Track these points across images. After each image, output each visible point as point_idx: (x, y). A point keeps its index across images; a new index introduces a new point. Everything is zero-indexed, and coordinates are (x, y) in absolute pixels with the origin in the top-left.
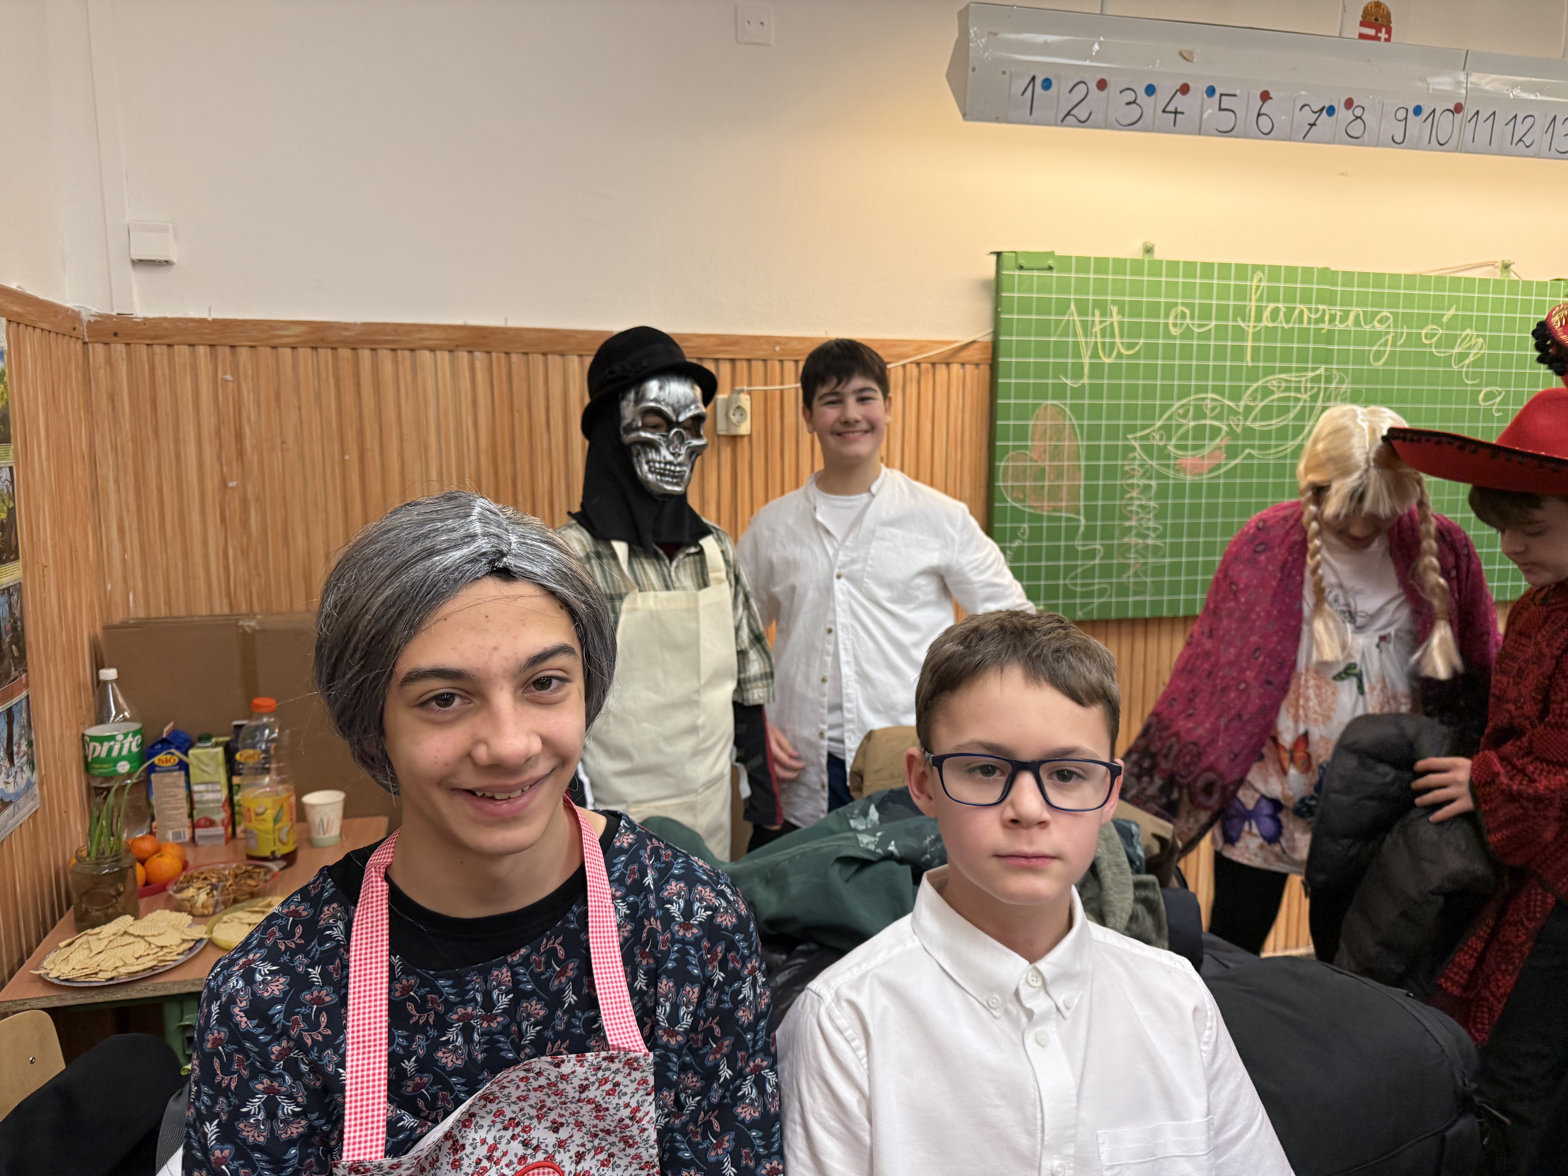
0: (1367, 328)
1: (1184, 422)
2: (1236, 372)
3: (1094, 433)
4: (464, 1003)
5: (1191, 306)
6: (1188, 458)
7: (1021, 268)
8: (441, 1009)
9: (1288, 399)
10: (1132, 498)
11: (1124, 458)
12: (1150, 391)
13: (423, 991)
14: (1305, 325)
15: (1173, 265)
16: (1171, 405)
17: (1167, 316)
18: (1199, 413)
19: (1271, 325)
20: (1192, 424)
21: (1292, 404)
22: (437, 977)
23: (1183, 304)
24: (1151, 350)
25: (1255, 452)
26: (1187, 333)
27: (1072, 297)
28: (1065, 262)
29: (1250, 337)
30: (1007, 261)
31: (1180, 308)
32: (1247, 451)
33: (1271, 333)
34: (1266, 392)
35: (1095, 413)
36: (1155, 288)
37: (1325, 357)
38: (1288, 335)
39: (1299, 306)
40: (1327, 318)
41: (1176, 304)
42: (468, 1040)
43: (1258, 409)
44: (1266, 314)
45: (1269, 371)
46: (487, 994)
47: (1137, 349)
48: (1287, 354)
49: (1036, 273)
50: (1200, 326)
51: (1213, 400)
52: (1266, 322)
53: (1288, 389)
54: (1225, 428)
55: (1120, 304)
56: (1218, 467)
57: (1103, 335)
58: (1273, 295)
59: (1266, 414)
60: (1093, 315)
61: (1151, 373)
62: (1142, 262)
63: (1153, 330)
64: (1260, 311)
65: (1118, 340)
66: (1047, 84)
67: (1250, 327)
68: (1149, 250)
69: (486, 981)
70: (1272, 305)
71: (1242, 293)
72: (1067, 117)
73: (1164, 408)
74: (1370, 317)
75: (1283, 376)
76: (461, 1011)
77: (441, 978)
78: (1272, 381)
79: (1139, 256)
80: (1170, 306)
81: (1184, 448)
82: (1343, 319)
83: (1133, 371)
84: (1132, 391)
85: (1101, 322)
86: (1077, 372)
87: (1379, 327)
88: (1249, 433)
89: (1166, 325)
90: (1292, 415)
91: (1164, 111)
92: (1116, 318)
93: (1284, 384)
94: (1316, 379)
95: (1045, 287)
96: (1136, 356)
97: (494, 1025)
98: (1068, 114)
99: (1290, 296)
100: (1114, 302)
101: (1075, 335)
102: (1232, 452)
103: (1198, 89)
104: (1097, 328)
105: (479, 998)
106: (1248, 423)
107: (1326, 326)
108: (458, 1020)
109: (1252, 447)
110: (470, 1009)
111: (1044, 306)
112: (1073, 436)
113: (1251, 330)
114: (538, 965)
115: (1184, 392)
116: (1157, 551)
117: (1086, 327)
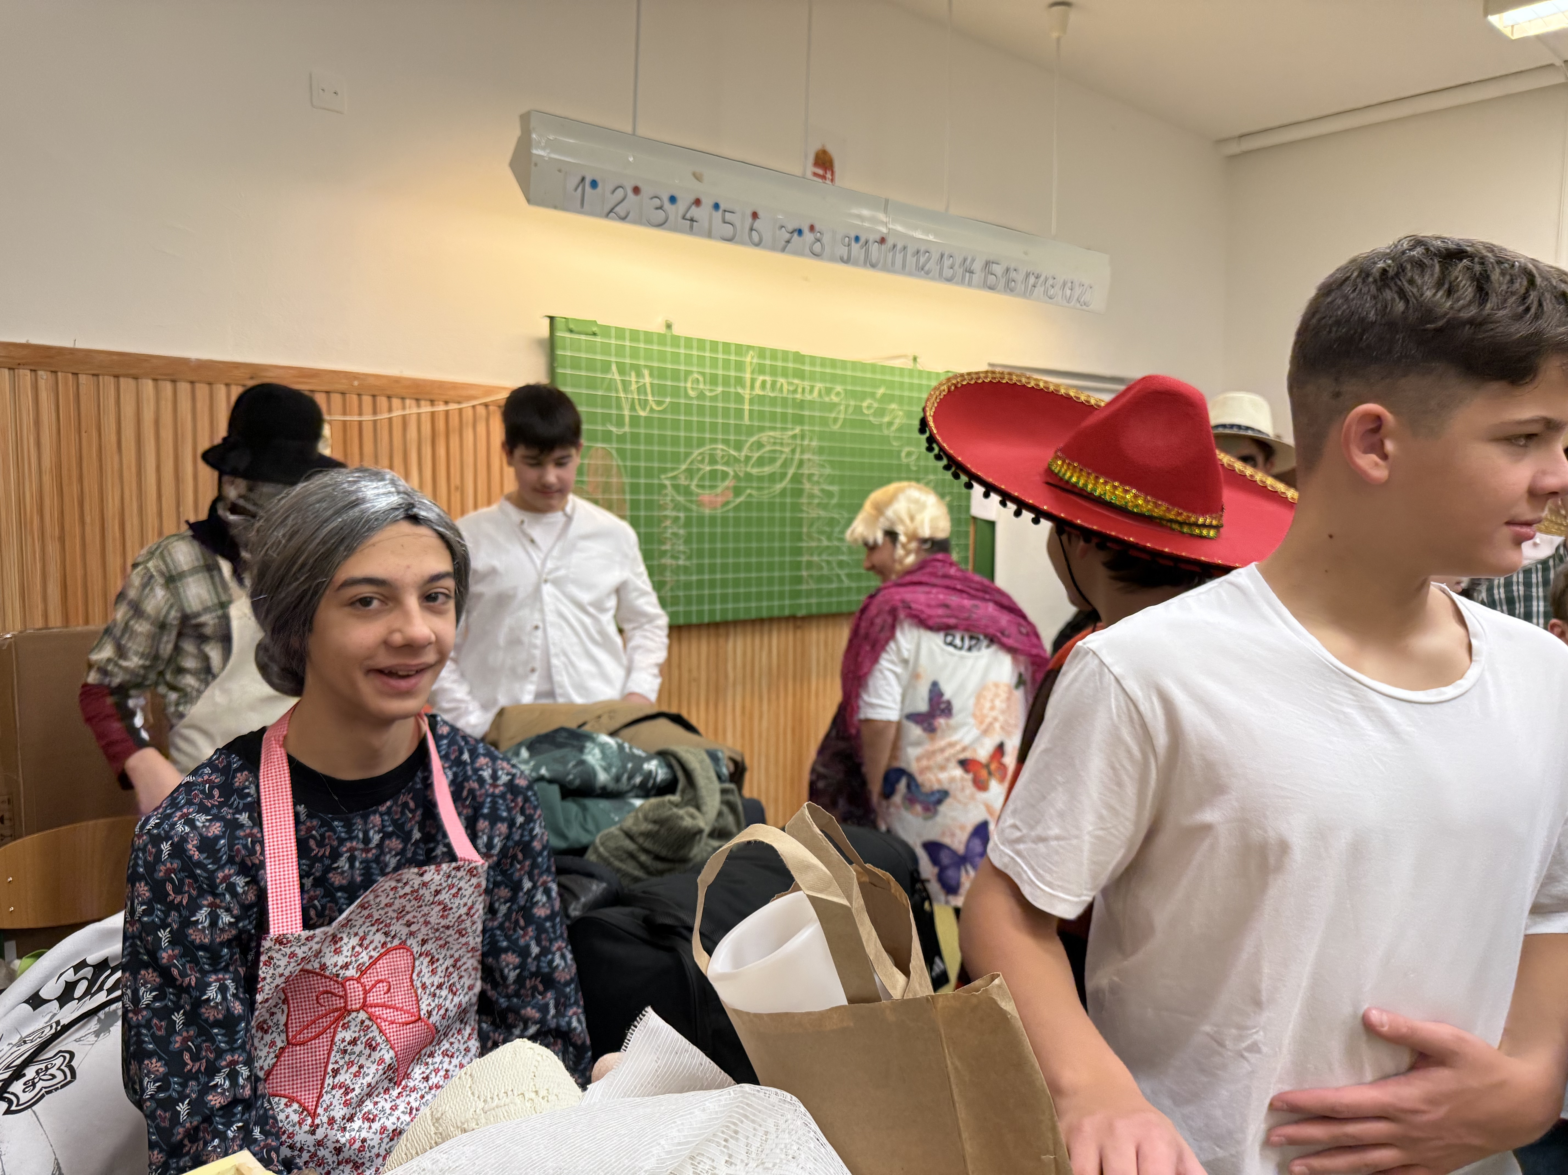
0: (827, 399)
1: (701, 466)
2: (738, 428)
3: (635, 472)
4: (351, 839)
5: (703, 374)
6: (706, 495)
7: (571, 331)
8: (335, 843)
9: (774, 451)
10: (666, 527)
11: (659, 494)
12: (675, 441)
13: (323, 830)
14: (785, 394)
15: (689, 340)
16: (691, 453)
17: (686, 381)
18: (713, 460)
19: (761, 393)
20: (708, 468)
21: (777, 455)
22: (333, 820)
23: (699, 373)
24: (675, 408)
25: (754, 492)
26: (701, 396)
27: (613, 359)
28: (606, 330)
29: (747, 402)
30: (559, 324)
31: (696, 376)
32: (749, 491)
33: (761, 399)
34: (760, 445)
35: (635, 455)
36: (676, 357)
37: (799, 420)
38: (773, 401)
39: (781, 380)
40: (800, 390)
41: (691, 372)
42: (352, 866)
43: (754, 459)
44: (758, 384)
45: (761, 429)
46: (366, 833)
47: (664, 406)
48: (773, 416)
49: (583, 337)
50: (711, 391)
51: (723, 450)
52: (758, 391)
53: (775, 444)
54: (732, 473)
55: (651, 369)
56: (727, 503)
57: (639, 393)
58: (761, 370)
59: (761, 462)
60: (630, 376)
61: (676, 424)
62: (664, 335)
63: (676, 392)
64: (753, 381)
65: (650, 398)
66: (594, 184)
67: (746, 393)
68: (669, 326)
69: (366, 823)
70: (761, 378)
71: (740, 366)
72: (609, 213)
73: (687, 455)
74: (829, 391)
75: (772, 433)
76: (348, 844)
77: (336, 820)
78: (764, 437)
79: (663, 330)
80: (688, 373)
81: (702, 487)
82: (811, 391)
83: (662, 423)
84: (662, 440)
85: (637, 382)
86: (620, 422)
87: (835, 399)
88: (749, 477)
89: (685, 388)
90: (779, 463)
91: (684, 218)
92: (647, 380)
93: (772, 440)
94: (794, 437)
95: (591, 348)
96: (663, 411)
97: (370, 855)
98: (611, 211)
99: (774, 371)
100: (646, 366)
101: (617, 391)
102: (737, 491)
103: (707, 203)
104: (634, 387)
105: (361, 835)
106: (749, 469)
107: (799, 396)
108: (346, 852)
109: (752, 488)
110: (354, 843)
111: (591, 365)
112: (619, 475)
113: (747, 397)
114: (396, 813)
115: (701, 442)
116: (686, 570)
117: (626, 384)
